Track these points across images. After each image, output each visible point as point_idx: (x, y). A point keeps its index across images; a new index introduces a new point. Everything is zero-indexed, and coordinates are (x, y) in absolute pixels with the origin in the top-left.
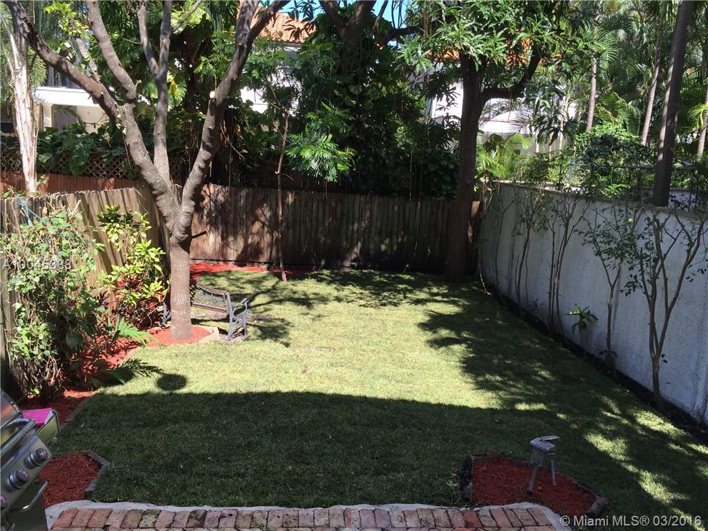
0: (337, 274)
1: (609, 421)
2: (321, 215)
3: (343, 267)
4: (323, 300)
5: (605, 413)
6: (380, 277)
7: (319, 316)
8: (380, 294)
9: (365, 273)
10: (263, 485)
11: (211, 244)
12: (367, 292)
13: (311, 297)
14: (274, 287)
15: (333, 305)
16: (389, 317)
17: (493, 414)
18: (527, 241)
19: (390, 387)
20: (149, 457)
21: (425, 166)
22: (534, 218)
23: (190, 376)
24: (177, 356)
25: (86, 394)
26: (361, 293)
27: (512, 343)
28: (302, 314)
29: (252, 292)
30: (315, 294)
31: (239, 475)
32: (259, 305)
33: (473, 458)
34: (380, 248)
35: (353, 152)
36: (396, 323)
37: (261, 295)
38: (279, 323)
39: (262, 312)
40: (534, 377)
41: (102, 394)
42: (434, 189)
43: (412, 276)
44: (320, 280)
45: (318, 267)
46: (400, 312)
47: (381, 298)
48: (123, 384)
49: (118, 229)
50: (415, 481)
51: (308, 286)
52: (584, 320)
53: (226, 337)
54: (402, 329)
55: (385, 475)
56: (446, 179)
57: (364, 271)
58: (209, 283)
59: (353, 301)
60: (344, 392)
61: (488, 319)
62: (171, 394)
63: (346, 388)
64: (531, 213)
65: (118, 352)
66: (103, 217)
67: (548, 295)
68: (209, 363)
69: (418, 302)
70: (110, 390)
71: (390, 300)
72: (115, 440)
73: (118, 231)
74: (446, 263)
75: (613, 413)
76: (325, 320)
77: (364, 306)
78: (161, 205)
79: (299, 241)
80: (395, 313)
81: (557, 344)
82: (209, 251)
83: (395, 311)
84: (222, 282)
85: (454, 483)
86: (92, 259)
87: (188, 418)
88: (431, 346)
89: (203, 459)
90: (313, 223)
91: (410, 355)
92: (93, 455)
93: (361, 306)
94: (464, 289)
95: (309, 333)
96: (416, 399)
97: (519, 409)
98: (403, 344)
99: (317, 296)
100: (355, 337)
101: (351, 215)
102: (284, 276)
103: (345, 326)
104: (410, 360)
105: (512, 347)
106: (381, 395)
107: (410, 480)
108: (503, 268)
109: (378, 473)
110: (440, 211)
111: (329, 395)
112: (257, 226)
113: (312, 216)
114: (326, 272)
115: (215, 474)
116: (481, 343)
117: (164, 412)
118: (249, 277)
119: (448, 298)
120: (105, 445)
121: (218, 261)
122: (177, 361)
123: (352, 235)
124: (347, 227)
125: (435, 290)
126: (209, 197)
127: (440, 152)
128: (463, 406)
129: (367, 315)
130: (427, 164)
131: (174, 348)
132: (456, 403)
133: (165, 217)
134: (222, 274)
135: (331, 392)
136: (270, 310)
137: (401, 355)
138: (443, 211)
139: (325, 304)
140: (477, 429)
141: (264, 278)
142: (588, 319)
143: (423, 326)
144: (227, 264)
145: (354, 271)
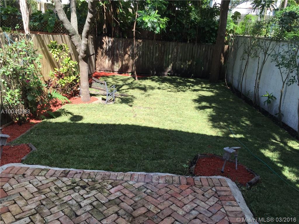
0: (161, 78)
1: (273, 144)
2: (155, 51)
3: (164, 75)
4: (152, 88)
5: (272, 140)
6: (180, 80)
7: (149, 95)
8: (178, 87)
9: (174, 78)
10: (100, 162)
11: (107, 64)
12: (172, 86)
13: (147, 87)
14: (132, 83)
15: (156, 91)
16: (180, 97)
17: (217, 138)
18: (247, 63)
19: (172, 125)
20: (54, 147)
21: (204, 28)
22: (251, 52)
23: (85, 116)
24: (81, 108)
25: (39, 121)
26: (170, 86)
27: (235, 109)
28: (141, 94)
29: (121, 84)
30: (150, 86)
31: (91, 157)
32: (124, 90)
33: (199, 155)
34: (181, 66)
35: (168, 19)
36: (182, 99)
37: (125, 86)
38: (130, 97)
39: (124, 93)
40: (241, 124)
41: (45, 122)
42: (207, 40)
43: (194, 80)
44: (153, 80)
45: (153, 75)
46: (185, 94)
47: (178, 88)
48: (55, 118)
49: (57, 52)
50: (169, 163)
51: (147, 83)
52: (270, 99)
53: (105, 102)
54: (185, 101)
55: (157, 160)
56: (213, 34)
57: (173, 77)
58: (104, 80)
59: (165, 89)
60: (149, 126)
61: (226, 99)
62: (74, 123)
63: (151, 124)
64: (250, 49)
65: (58, 106)
66: (50, 46)
67: (254, 87)
68: (94, 112)
69: (195, 90)
70: (48, 120)
71: (182, 89)
72: (44, 140)
73: (57, 53)
74: (210, 73)
75: (276, 140)
76: (151, 97)
77: (170, 91)
78: (73, 41)
79: (145, 63)
80: (183, 95)
81: (256, 110)
82: (106, 67)
83: (183, 94)
84: (110, 80)
85: (186, 165)
86: (39, 63)
87: (77, 133)
88: (196, 109)
89: (78, 149)
90: (151, 55)
91: (186, 112)
92: (31, 145)
93: (168, 91)
94: (217, 86)
95: (142, 102)
96: (182, 130)
97: (230, 136)
98: (184, 107)
99: (150, 87)
100: (163, 104)
101: (168, 51)
102: (136, 78)
103: (159, 99)
104: (185, 114)
105: (234, 111)
106: (167, 127)
107: (167, 163)
108: (236, 76)
109: (153, 160)
110: (209, 49)
111: (142, 127)
112: (127, 56)
113: (151, 52)
114: (156, 77)
115: (81, 156)
116: (219, 109)
117: (68, 130)
118: (122, 78)
119: (209, 89)
120: (39, 142)
121: (110, 71)
122: (80, 110)
123: (168, 61)
124: (166, 57)
125: (204, 86)
126: (106, 42)
127: (211, 22)
128: (204, 134)
129: (170, 95)
130: (204, 27)
131: (81, 105)
132: (201, 133)
133: (75, 46)
134: (110, 77)
135: (143, 125)
136: (128, 92)
137: (182, 112)
138: (210, 49)
139: (153, 90)
140: (207, 144)
141: (128, 79)
142: (272, 99)
143: (195, 101)
144: (114, 73)
145: (169, 77)
